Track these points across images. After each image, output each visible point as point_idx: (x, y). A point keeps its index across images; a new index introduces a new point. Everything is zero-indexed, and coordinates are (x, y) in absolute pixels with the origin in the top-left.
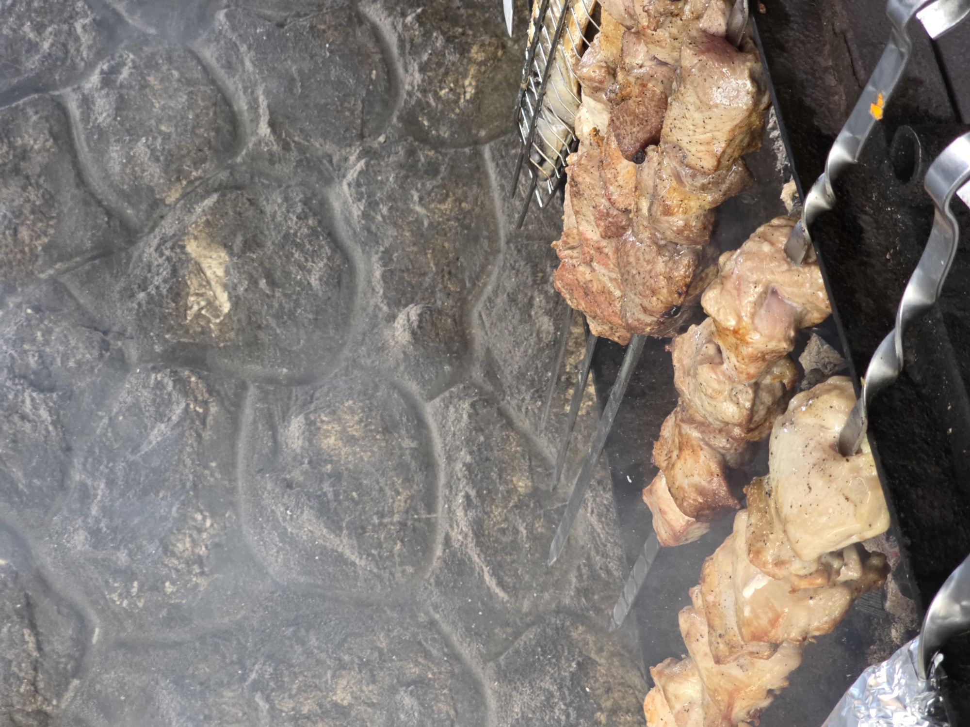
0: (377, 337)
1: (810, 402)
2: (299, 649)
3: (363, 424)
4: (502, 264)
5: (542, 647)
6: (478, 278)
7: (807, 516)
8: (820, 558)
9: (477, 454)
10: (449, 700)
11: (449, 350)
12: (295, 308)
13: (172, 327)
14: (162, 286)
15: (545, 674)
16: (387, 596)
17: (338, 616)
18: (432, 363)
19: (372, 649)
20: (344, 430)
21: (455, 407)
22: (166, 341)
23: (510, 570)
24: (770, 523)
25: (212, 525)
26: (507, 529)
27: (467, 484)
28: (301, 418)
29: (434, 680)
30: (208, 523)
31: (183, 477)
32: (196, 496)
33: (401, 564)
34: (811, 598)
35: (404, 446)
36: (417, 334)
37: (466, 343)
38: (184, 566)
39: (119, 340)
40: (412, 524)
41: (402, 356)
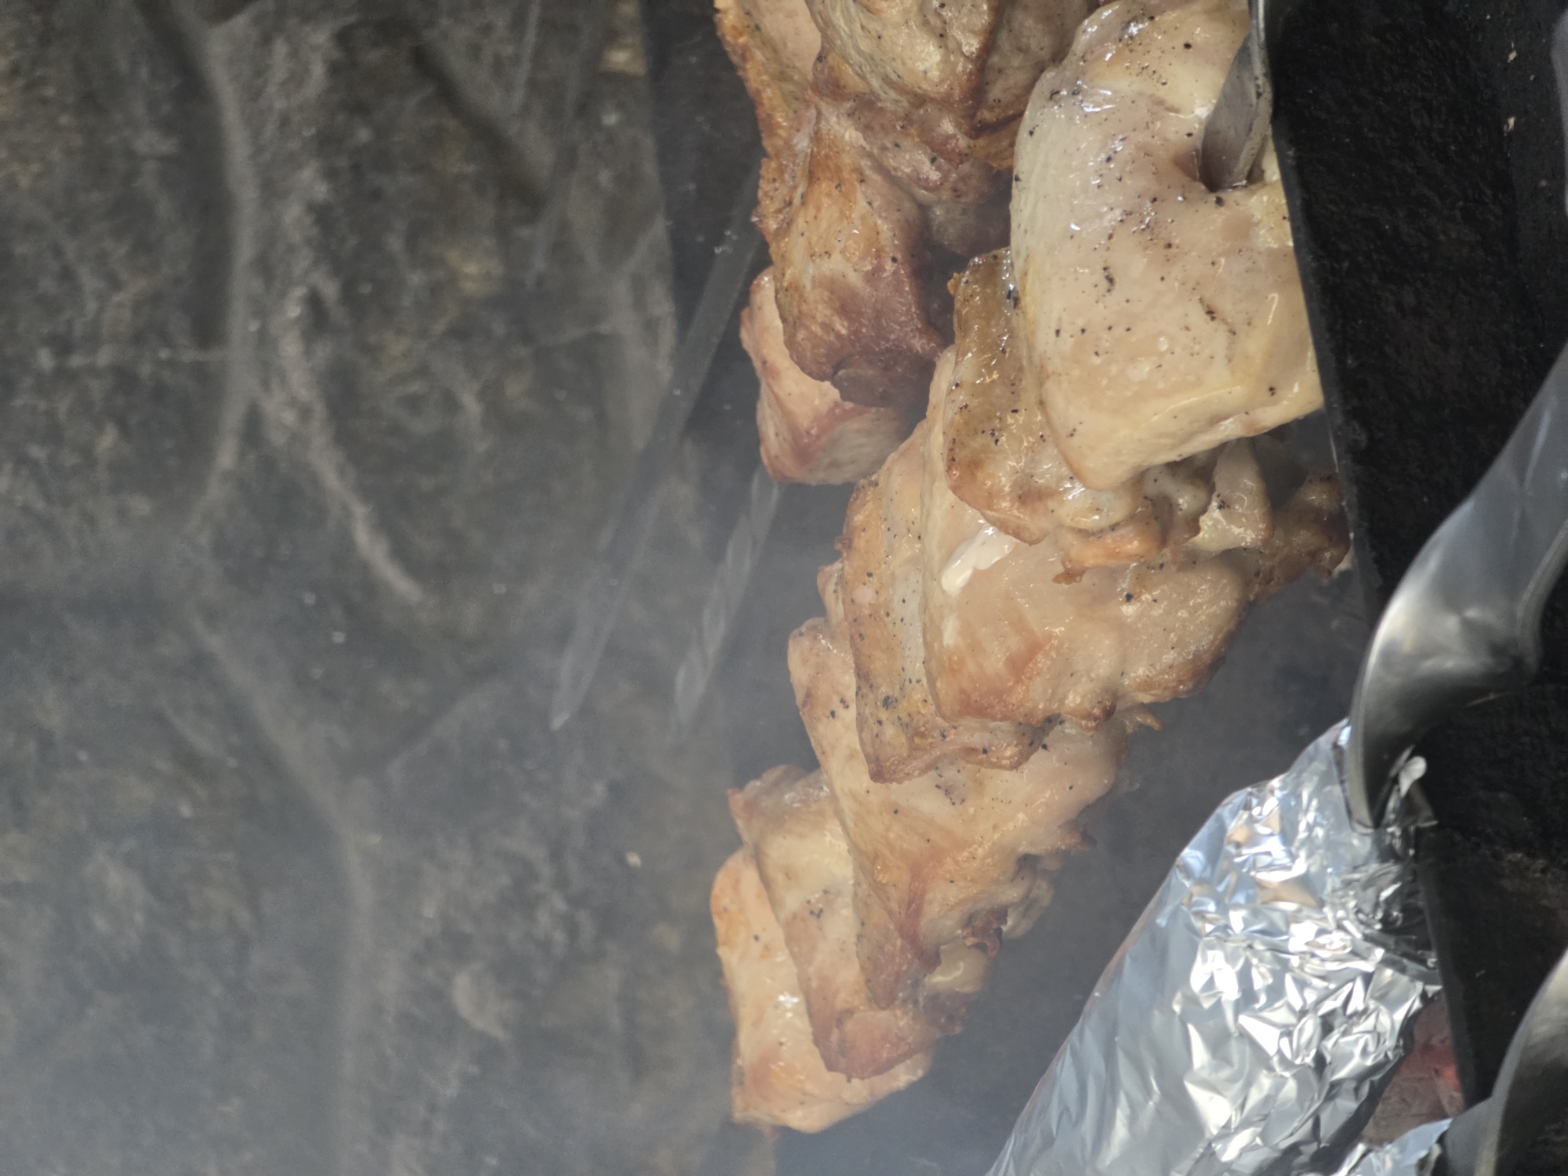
1: (1134, 29)
7: (1097, 361)
8: (1139, 479)
9: (347, 177)
10: (237, 880)
15: (517, 814)
16: (73, 578)
19: (19, 731)
21: (290, 41)
24: (1013, 386)
26: (426, 396)
27: (316, 263)
29: (197, 823)
33: (117, 489)
34: (1129, 598)
35: (140, 147)
40: (154, 376)
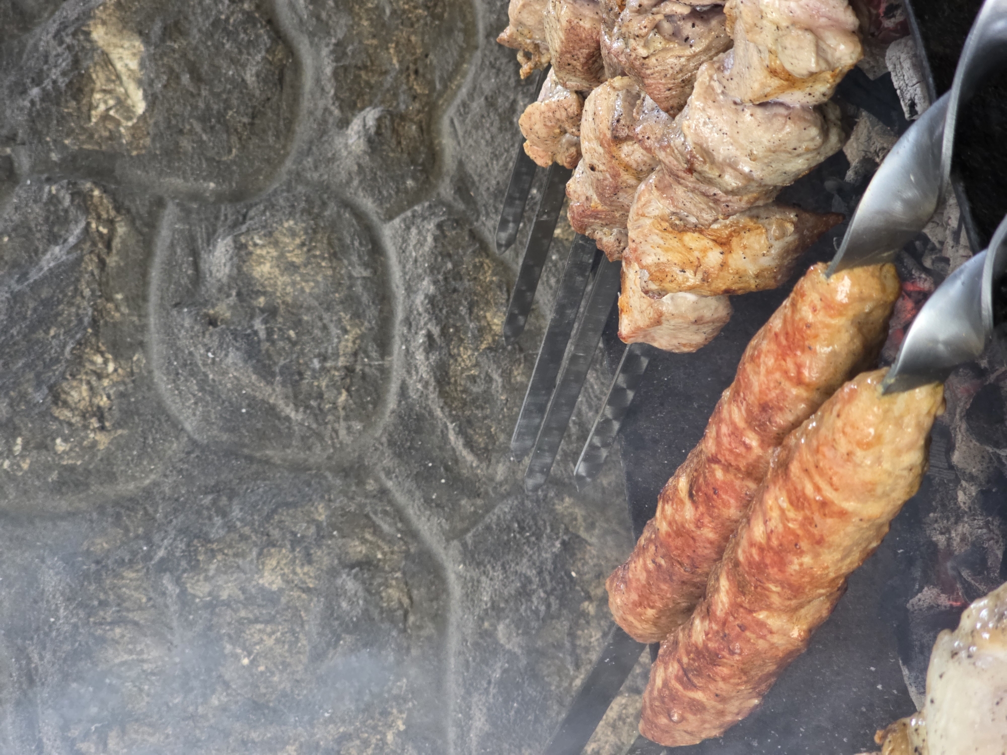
0: (326, 145)
2: (218, 520)
3: (305, 249)
4: (479, 63)
5: (519, 523)
6: (451, 77)
9: (442, 283)
10: (402, 585)
11: (413, 162)
12: (225, 109)
13: (73, 131)
14: (60, 80)
15: (522, 556)
16: (329, 458)
17: (267, 482)
18: (392, 178)
19: (308, 522)
20: (282, 255)
21: (418, 227)
22: (65, 147)
23: (481, 428)
25: (115, 370)
26: (479, 376)
27: (430, 320)
28: (229, 240)
29: (385, 561)
30: (111, 367)
31: (81, 312)
32: (96, 334)
33: (347, 418)
35: (355, 274)
36: (375, 141)
37: (434, 156)
38: (78, 419)
39: (8, 146)
40: (362, 370)
41: (356, 168)
